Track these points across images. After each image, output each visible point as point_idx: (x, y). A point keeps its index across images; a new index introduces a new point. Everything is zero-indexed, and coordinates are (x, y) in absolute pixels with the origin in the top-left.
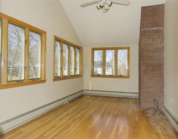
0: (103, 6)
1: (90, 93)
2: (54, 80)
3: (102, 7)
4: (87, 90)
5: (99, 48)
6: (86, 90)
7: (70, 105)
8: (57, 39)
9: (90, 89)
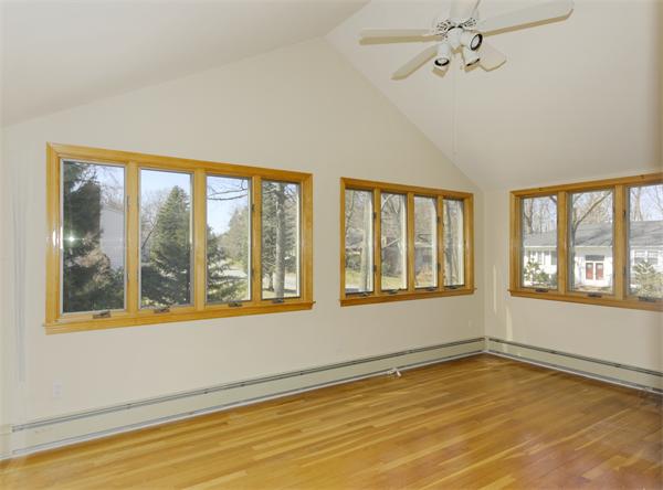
0: (448, 62)
1: (505, 351)
2: (344, 303)
3: (444, 64)
4: (498, 341)
5: (540, 189)
6: (491, 339)
7: (403, 381)
8: (351, 185)
9: (509, 339)
